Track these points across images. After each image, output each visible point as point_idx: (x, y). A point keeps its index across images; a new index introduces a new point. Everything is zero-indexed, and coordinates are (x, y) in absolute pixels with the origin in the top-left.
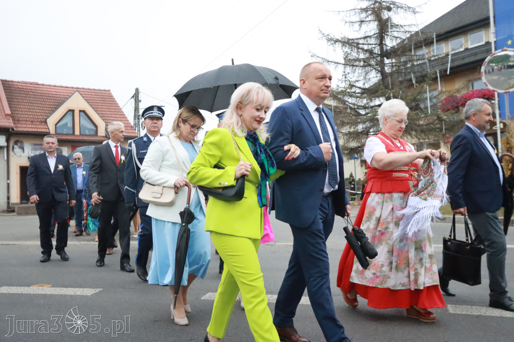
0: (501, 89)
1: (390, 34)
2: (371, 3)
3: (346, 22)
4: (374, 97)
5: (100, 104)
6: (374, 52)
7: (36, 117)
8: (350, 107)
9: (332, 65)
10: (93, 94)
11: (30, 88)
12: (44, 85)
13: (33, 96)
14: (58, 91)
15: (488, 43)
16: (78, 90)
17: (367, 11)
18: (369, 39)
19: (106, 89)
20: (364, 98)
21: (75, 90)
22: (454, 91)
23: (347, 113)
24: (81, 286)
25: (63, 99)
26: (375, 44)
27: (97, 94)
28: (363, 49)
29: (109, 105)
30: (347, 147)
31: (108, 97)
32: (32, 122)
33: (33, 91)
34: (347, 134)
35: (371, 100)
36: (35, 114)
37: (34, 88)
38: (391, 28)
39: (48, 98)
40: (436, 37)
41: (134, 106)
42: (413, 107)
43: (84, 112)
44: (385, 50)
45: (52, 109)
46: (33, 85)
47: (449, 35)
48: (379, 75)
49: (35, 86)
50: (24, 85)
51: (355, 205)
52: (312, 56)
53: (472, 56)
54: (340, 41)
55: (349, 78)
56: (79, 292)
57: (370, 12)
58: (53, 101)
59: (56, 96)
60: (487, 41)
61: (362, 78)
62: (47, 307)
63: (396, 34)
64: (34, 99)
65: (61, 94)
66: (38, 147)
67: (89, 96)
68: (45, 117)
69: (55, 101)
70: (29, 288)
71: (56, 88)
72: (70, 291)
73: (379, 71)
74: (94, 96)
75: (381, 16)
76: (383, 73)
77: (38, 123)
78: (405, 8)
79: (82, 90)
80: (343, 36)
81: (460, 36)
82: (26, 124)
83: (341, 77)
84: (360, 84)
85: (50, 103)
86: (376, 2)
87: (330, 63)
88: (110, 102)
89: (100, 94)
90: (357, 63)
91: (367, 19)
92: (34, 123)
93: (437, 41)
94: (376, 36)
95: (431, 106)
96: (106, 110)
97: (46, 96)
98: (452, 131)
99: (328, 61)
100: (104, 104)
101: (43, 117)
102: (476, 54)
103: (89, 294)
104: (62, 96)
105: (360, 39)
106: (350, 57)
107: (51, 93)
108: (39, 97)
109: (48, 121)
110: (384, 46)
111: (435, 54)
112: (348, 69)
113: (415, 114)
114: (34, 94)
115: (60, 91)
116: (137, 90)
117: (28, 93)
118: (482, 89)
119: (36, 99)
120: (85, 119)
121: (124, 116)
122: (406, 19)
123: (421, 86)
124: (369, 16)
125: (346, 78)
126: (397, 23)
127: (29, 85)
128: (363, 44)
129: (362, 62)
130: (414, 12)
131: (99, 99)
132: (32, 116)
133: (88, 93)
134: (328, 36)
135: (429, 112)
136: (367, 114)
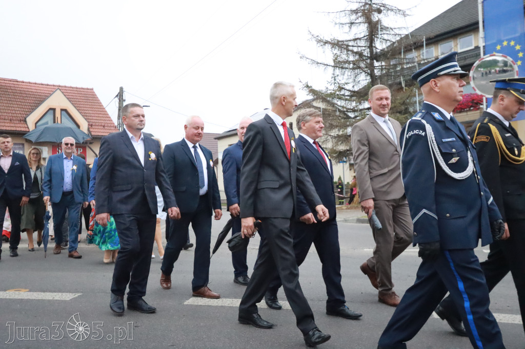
0: (489, 94)
1: (380, 36)
2: (361, 4)
3: (336, 24)
4: (363, 100)
5: (83, 103)
6: (364, 54)
7: (15, 115)
8: (339, 109)
10: (75, 92)
11: (9, 85)
12: (23, 82)
13: (12, 94)
14: (38, 88)
15: (477, 48)
16: (60, 88)
17: (357, 13)
18: (358, 41)
19: (89, 87)
20: (353, 101)
21: (57, 88)
23: (336, 116)
24: (60, 291)
25: (44, 97)
26: (362, 47)
27: (79, 92)
28: (352, 51)
29: (92, 104)
30: (335, 150)
31: (91, 96)
32: (11, 120)
33: (12, 88)
34: (335, 137)
35: (360, 103)
36: (14, 112)
37: (13, 85)
38: (381, 31)
39: (27, 95)
40: (426, 41)
41: (118, 105)
42: (402, 111)
43: (65, 110)
44: (374, 53)
45: (32, 108)
46: (12, 82)
47: (439, 38)
48: (369, 77)
49: (14, 83)
50: (3, 81)
51: (343, 209)
52: (301, 58)
53: (461, 60)
54: (330, 43)
55: (338, 81)
56: (58, 296)
57: (360, 14)
58: (33, 99)
59: (37, 94)
60: (476, 45)
61: (351, 80)
62: (23, 313)
63: (385, 37)
64: (13, 97)
65: (42, 91)
66: (16, 146)
67: (71, 94)
68: (25, 116)
69: (35, 99)
70: (5, 292)
71: (37, 85)
72: (48, 296)
73: (368, 74)
74: (76, 95)
75: (371, 19)
76: (372, 75)
77: (17, 122)
78: (395, 11)
79: (64, 88)
80: (332, 38)
81: (450, 40)
82: (5, 123)
83: (330, 80)
84: (349, 87)
85: (30, 101)
86: (366, 4)
87: (319, 64)
88: (93, 101)
89: (83, 93)
90: (346, 65)
91: (357, 21)
92: (12, 122)
93: (426, 45)
94: (366, 38)
96: (88, 109)
97: (26, 94)
99: (318, 63)
100: (87, 103)
101: (22, 116)
102: (465, 59)
103: (68, 299)
104: (43, 94)
105: (350, 41)
106: (339, 59)
107: (31, 90)
108: (18, 94)
109: (28, 119)
110: (374, 49)
111: (425, 58)
112: (338, 71)
113: (404, 117)
114: (13, 91)
115: (40, 89)
116: (121, 89)
117: (6, 90)
118: (471, 94)
119: (15, 97)
120: (67, 118)
121: (107, 116)
122: (396, 22)
123: (410, 90)
124: (359, 18)
125: (335, 80)
126: (387, 26)
127: (8, 82)
128: (353, 46)
129: (352, 64)
130: (404, 15)
131: (82, 98)
132: (10, 115)
133: (69, 91)
134: (317, 38)
136: (356, 117)
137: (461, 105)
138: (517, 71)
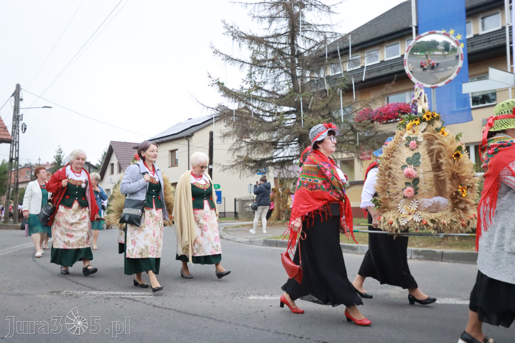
0: (427, 84)
1: (301, 33)
3: (254, 17)
6: (284, 52)
9: (237, 64)
15: (403, 56)
17: (278, 6)
18: (279, 37)
20: (272, 103)
22: (369, 101)
26: (286, 44)
28: (272, 47)
30: (251, 159)
34: (251, 144)
35: (280, 106)
38: (302, 27)
40: (352, 47)
41: (13, 104)
42: (325, 116)
44: (296, 53)
47: (365, 46)
48: (290, 78)
53: (388, 68)
55: (254, 78)
57: (281, 7)
60: (402, 54)
63: (307, 35)
73: (288, 73)
76: (294, 78)
78: (319, 6)
81: (376, 48)
83: (245, 77)
87: (234, 61)
90: (265, 64)
91: (277, 16)
93: (353, 52)
94: (287, 34)
95: (344, 116)
98: (367, 144)
99: (232, 59)
102: (392, 67)
105: (271, 37)
106: (259, 57)
110: (296, 47)
112: (255, 69)
116: (18, 87)
118: (398, 103)
122: (320, 19)
123: (334, 91)
124: (280, 12)
125: (251, 78)
126: (310, 23)
128: (273, 43)
130: (329, 11)
134: (231, 29)
135: (343, 121)
136: (275, 121)
137: (388, 115)
138: (461, 54)
